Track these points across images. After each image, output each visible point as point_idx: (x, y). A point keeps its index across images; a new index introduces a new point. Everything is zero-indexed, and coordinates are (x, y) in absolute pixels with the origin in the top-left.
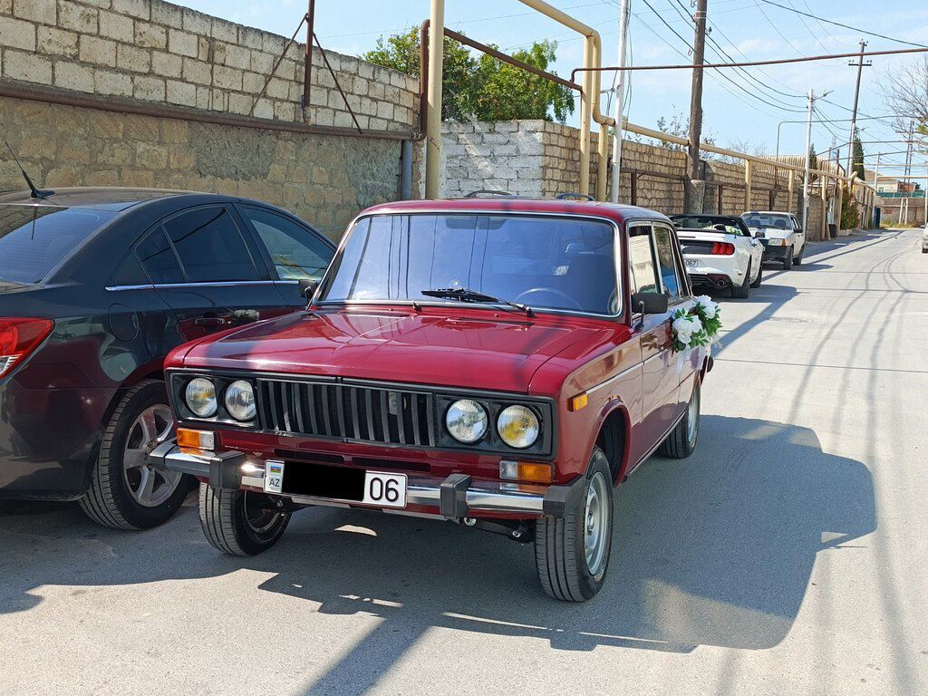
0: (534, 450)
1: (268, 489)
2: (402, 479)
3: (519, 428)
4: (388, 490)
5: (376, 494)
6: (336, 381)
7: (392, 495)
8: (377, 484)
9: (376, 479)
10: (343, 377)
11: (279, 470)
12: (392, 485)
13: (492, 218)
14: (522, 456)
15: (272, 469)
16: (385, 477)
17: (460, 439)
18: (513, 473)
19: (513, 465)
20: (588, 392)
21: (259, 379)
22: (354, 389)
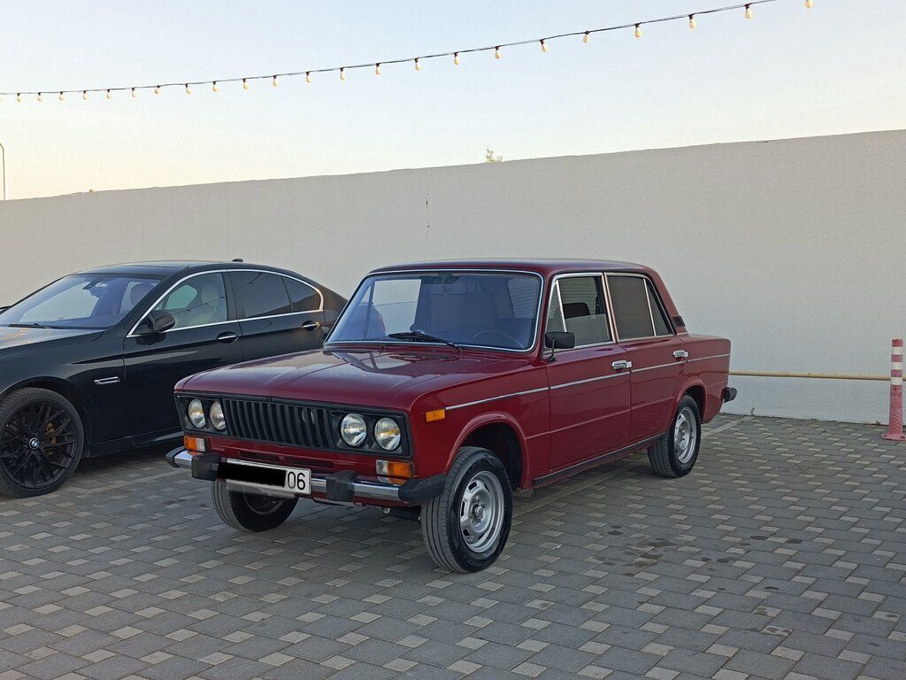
0: (399, 452)
2: (307, 473)
3: (388, 434)
4: (299, 481)
5: (292, 484)
6: (268, 401)
7: (301, 484)
8: (292, 476)
9: (291, 472)
10: (271, 397)
12: (301, 477)
13: (454, 275)
14: (391, 456)
16: (297, 471)
17: (350, 443)
18: (385, 470)
19: (385, 463)
20: (447, 408)
21: (224, 400)
22: (278, 406)
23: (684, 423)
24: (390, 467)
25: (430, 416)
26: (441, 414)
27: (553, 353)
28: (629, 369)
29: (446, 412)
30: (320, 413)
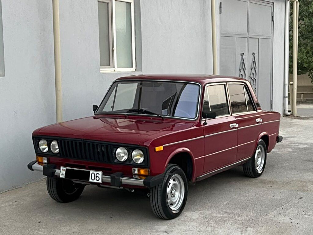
0: (143, 164)
1: (61, 176)
2: (101, 173)
3: (138, 157)
4: (97, 177)
5: (93, 178)
6: (82, 141)
7: (98, 179)
8: (93, 175)
9: (93, 173)
10: (83, 139)
11: (64, 170)
12: (98, 175)
14: (140, 166)
15: (63, 170)
16: (96, 172)
17: (120, 160)
18: (136, 172)
19: (137, 169)
20: (164, 145)
21: (59, 140)
22: (87, 143)
23: (259, 152)
24: (139, 171)
25: (157, 149)
26: (161, 148)
27: (206, 120)
28: (237, 128)
29: (164, 147)
30: (107, 147)
